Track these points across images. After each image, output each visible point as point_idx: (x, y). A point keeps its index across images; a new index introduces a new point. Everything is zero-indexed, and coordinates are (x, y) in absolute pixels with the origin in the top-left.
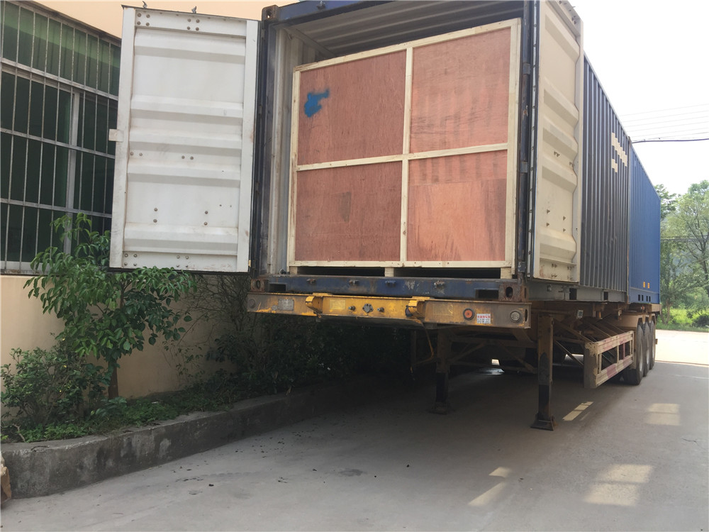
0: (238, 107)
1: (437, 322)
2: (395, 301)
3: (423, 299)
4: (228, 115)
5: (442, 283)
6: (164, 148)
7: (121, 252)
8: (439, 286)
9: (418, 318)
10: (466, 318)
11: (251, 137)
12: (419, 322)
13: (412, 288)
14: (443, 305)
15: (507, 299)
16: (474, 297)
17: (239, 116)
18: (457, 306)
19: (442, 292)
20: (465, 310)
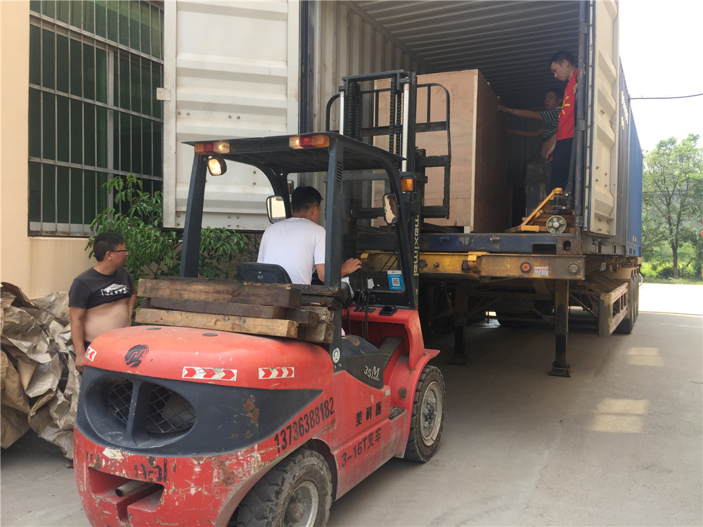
0: (282, 65)
1: (494, 275)
2: (450, 256)
3: (480, 254)
4: (273, 74)
5: (498, 238)
6: (211, 107)
7: (174, 213)
8: (495, 241)
9: (474, 272)
10: (523, 272)
11: (296, 96)
12: (476, 276)
13: (467, 243)
14: (500, 259)
15: (565, 252)
16: (531, 252)
17: (285, 75)
18: (514, 259)
19: (497, 247)
20: (523, 264)
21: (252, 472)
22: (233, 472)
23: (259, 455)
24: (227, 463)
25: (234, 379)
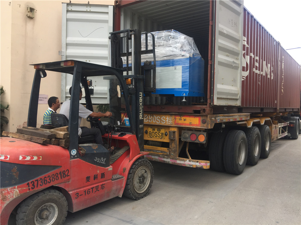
21: (14, 197)
22: (6, 196)
23: (18, 190)
24: (3, 192)
25: (8, 159)
